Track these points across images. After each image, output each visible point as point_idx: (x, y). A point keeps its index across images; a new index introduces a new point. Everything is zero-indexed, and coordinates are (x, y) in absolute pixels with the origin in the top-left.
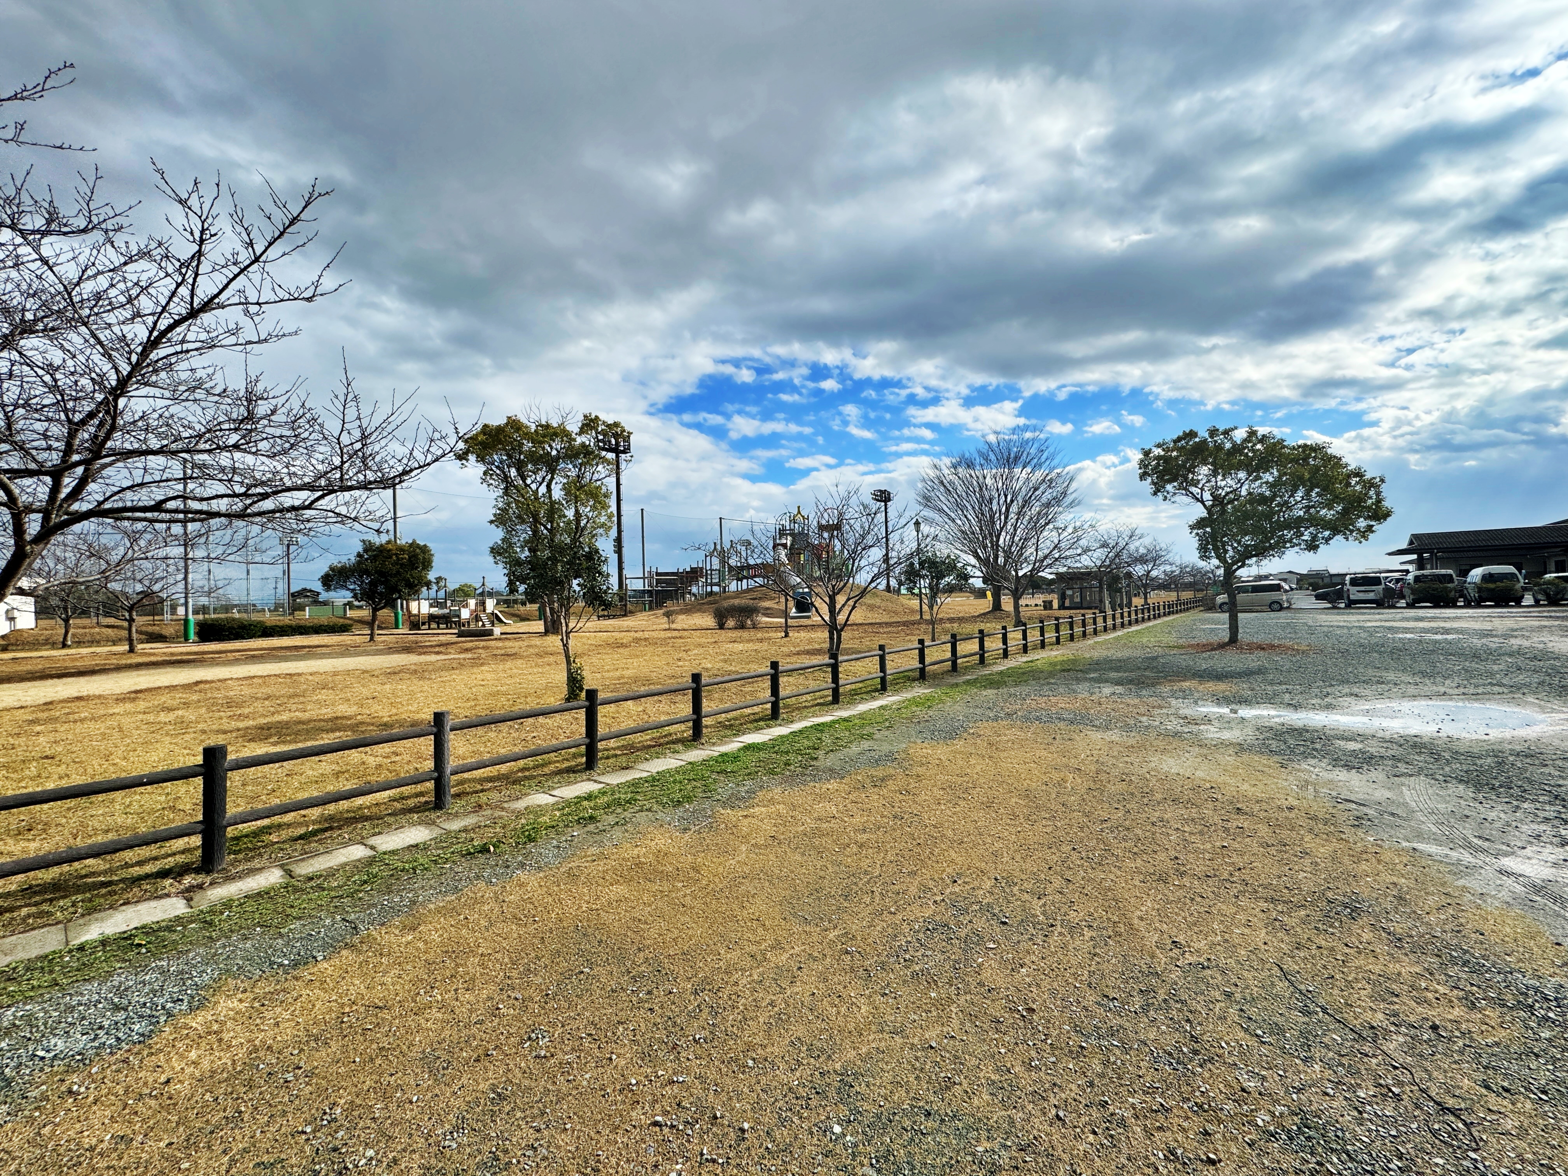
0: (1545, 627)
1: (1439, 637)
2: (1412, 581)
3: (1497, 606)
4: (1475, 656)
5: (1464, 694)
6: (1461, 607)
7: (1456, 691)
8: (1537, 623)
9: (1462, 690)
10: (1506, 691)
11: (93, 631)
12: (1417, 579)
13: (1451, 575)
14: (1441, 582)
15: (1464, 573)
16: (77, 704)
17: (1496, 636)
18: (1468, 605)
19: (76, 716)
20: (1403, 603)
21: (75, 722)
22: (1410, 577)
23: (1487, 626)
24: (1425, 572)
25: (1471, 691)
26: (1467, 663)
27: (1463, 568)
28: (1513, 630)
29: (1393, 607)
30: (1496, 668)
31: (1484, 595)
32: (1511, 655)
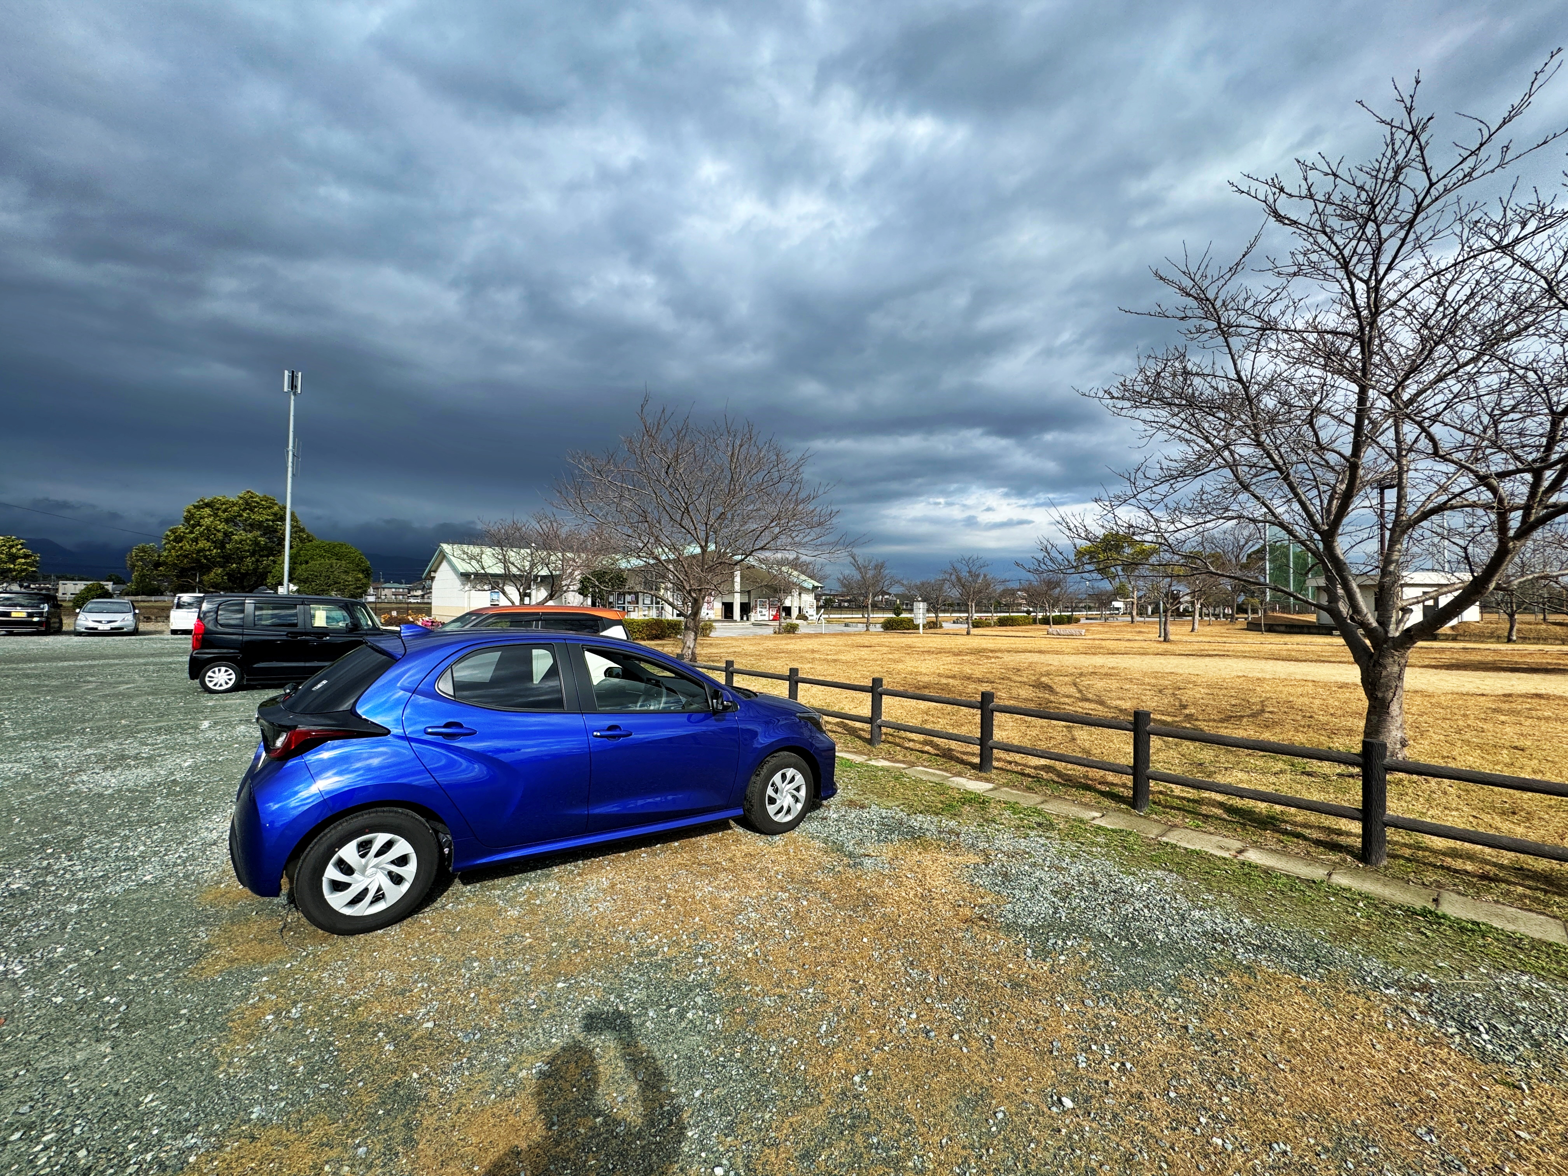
11: (1539, 627)
16: (1537, 700)
19: (1539, 713)
21: (1539, 719)
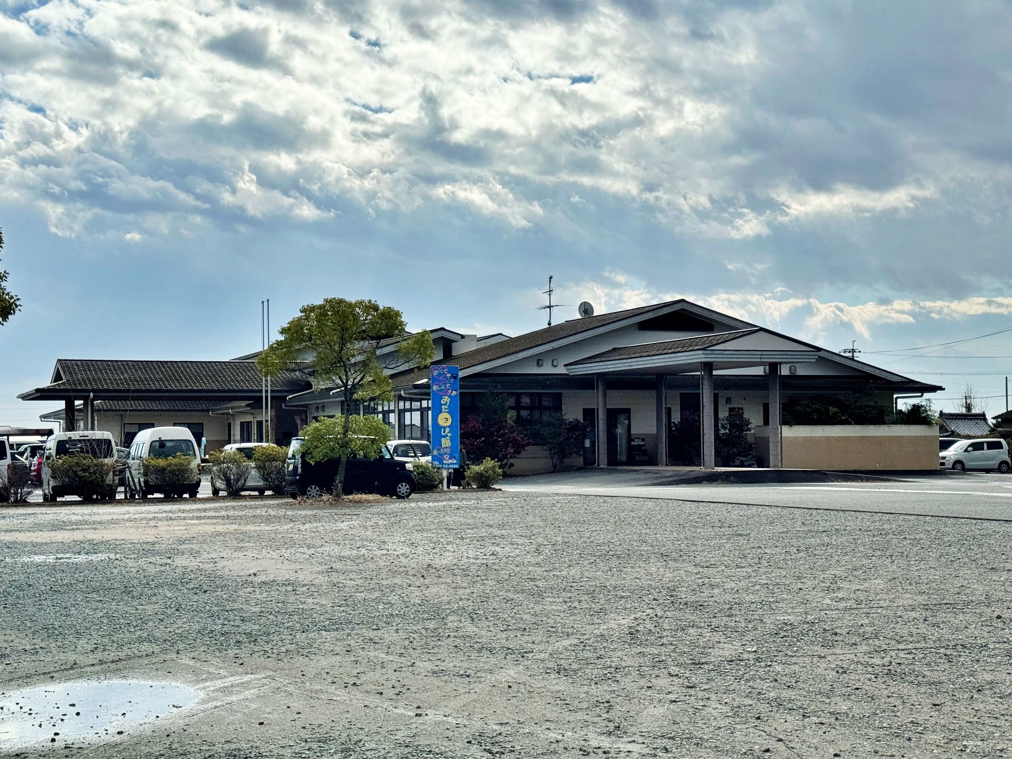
0: (219, 534)
1: (82, 558)
2: (53, 452)
3: (168, 499)
4: (127, 591)
5: (101, 662)
6: (120, 502)
7: (92, 658)
8: (210, 529)
9: (99, 655)
10: (157, 649)
12: (62, 447)
13: (108, 442)
14: (95, 455)
15: (128, 439)
17: (158, 553)
18: (130, 499)
20: (37, 495)
22: (51, 444)
23: (149, 535)
24: (75, 435)
25: (113, 656)
26: (113, 606)
27: (129, 429)
28: (182, 542)
29: (22, 503)
30: (150, 609)
31: (153, 479)
32: (172, 585)
